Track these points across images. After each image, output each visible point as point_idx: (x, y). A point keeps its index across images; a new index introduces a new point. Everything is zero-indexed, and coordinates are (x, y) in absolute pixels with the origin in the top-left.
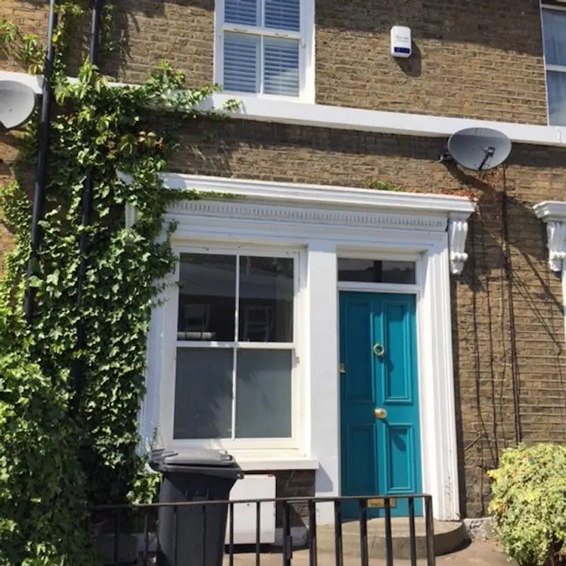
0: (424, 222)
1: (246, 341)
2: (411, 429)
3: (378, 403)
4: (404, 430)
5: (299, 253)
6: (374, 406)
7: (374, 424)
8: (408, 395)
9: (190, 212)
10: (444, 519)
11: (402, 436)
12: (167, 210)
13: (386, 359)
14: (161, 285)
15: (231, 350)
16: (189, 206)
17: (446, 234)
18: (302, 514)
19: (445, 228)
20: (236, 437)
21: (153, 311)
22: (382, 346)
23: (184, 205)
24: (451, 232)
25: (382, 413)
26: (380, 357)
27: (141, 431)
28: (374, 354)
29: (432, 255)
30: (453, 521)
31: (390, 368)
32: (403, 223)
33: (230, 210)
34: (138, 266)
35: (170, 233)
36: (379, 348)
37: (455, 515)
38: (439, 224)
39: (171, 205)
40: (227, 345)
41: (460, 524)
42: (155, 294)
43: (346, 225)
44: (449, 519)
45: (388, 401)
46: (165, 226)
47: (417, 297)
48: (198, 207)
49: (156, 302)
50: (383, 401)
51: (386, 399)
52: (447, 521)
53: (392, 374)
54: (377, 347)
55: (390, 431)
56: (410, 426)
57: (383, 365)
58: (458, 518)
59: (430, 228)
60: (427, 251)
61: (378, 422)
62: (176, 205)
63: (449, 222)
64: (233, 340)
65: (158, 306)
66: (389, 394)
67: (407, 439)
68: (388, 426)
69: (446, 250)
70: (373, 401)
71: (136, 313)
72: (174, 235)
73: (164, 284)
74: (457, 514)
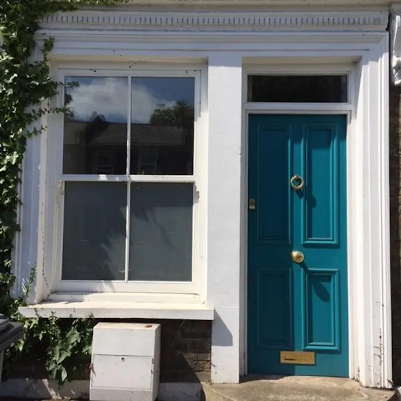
0: (356, 20)
1: (141, 173)
2: (336, 276)
3: (295, 245)
4: (328, 276)
5: (201, 70)
6: (291, 248)
7: (290, 269)
8: (333, 237)
9: (67, 26)
10: (372, 385)
11: (324, 284)
12: (41, 25)
13: (307, 193)
14: (37, 112)
15: (124, 184)
16: (65, 19)
17: (387, 34)
18: (196, 369)
19: (386, 26)
20: (130, 279)
21: (28, 141)
22: (302, 178)
23: (59, 19)
24: (393, 31)
25: (298, 257)
26: (299, 191)
27: (16, 271)
28: (292, 188)
29: (366, 63)
30: (384, 389)
31: (311, 203)
32: (329, 23)
33: (112, 20)
34: (4, 89)
35: (46, 52)
36: (298, 181)
37: (386, 382)
38: (377, 22)
39: (45, 19)
40: (117, 178)
41: (392, 393)
42: (30, 122)
43: (253, 31)
44: (379, 387)
45: (307, 242)
46: (41, 44)
47: (348, 117)
48: (75, 20)
49: (31, 131)
50: (302, 243)
51: (305, 240)
52: (376, 388)
53: (314, 210)
54: (295, 179)
55: (309, 277)
56: (334, 273)
57: (302, 201)
58: (390, 386)
59: (365, 28)
60: (361, 58)
61: (295, 266)
62: (50, 19)
63: (391, 18)
64: (125, 173)
65: (33, 135)
66: (309, 234)
67: (332, 287)
68: (307, 272)
69: (386, 56)
70: (290, 242)
71: (7, 143)
72: (51, 55)
73: (41, 111)
74: (389, 381)
